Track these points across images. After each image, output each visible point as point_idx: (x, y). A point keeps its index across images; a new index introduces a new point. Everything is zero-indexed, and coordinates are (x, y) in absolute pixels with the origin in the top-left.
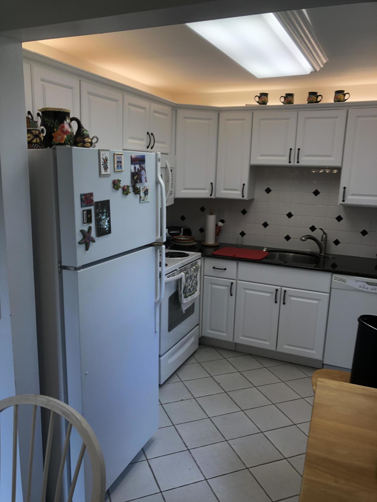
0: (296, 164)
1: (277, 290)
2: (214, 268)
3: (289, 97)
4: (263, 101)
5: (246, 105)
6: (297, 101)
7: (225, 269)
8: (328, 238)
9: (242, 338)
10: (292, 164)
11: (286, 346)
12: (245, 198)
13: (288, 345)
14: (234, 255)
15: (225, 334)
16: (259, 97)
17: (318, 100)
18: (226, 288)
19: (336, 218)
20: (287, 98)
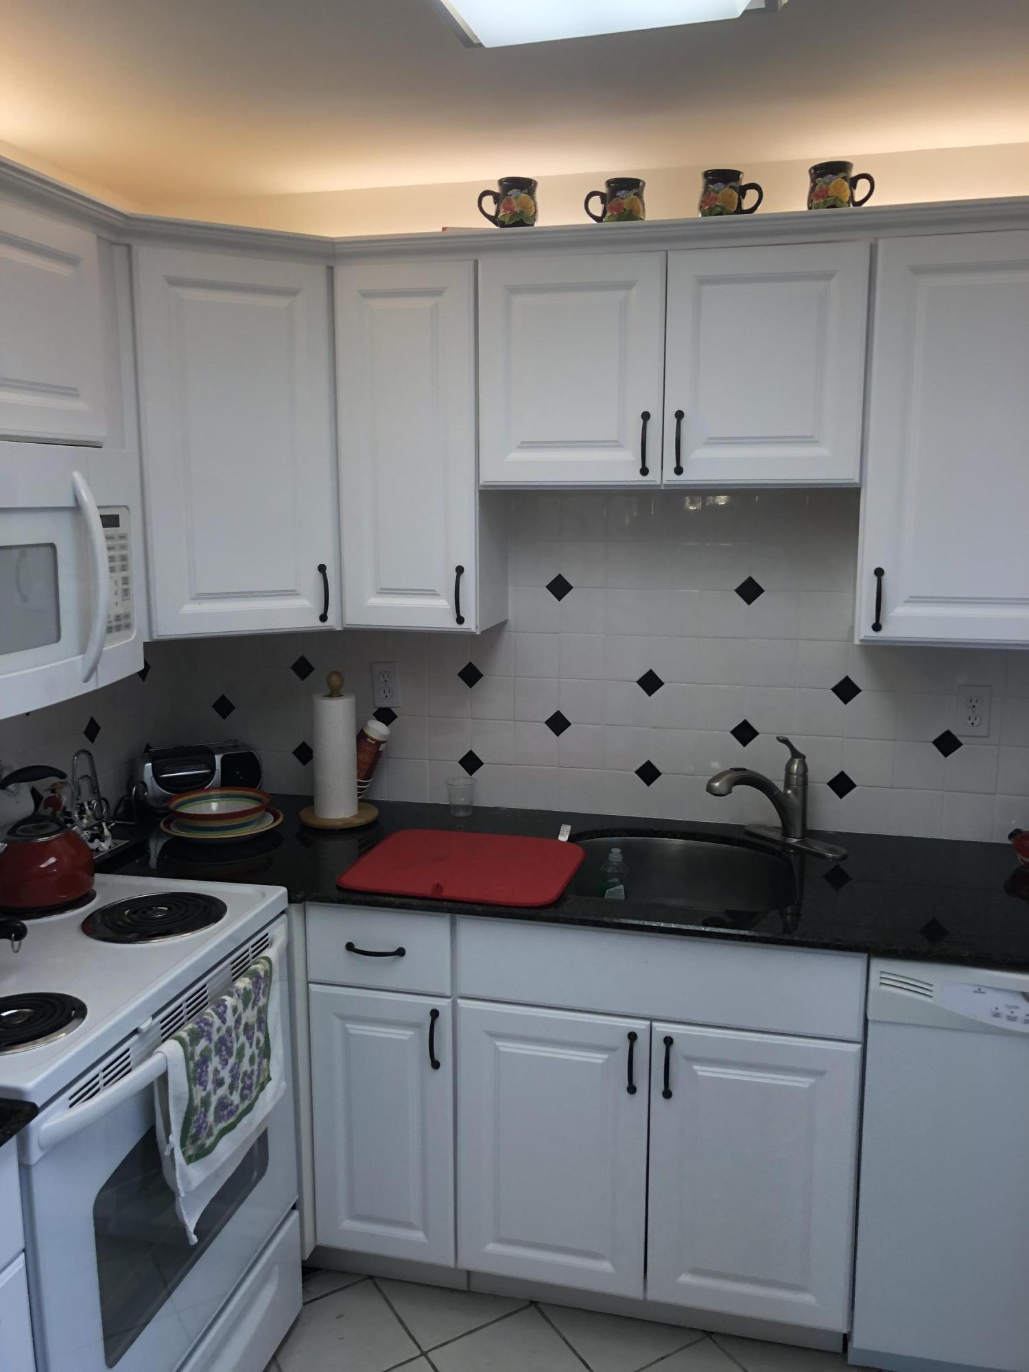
0: (670, 477)
1: (632, 1037)
2: (350, 947)
3: (623, 192)
4: (514, 214)
5: (444, 229)
6: (656, 208)
7: (401, 952)
8: (809, 774)
9: (492, 1247)
10: (653, 478)
11: (685, 1278)
12: (472, 624)
13: (696, 1272)
14: (438, 887)
15: (419, 1235)
16: (497, 198)
17: (747, 203)
18: (411, 1033)
19: (831, 687)
20: (616, 196)
